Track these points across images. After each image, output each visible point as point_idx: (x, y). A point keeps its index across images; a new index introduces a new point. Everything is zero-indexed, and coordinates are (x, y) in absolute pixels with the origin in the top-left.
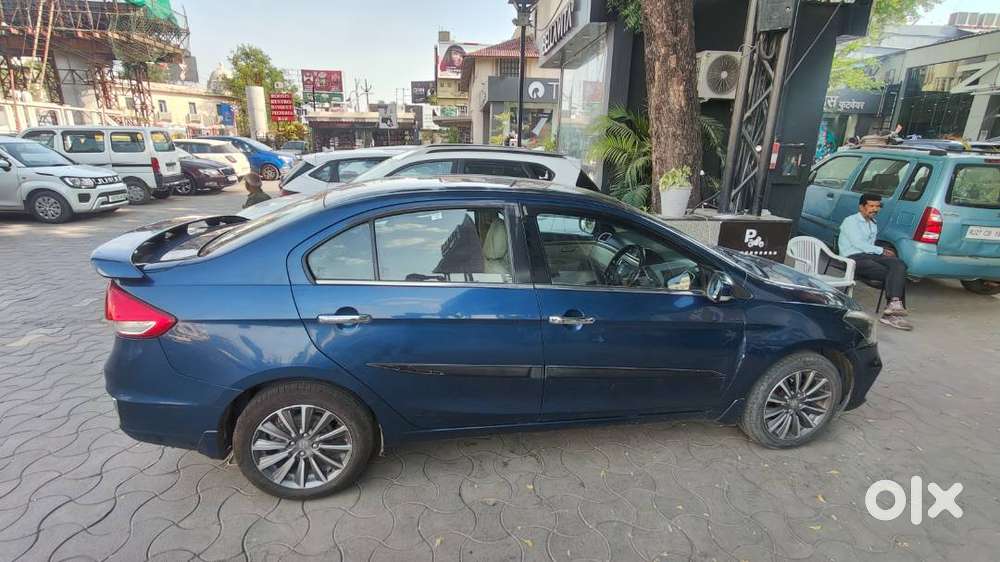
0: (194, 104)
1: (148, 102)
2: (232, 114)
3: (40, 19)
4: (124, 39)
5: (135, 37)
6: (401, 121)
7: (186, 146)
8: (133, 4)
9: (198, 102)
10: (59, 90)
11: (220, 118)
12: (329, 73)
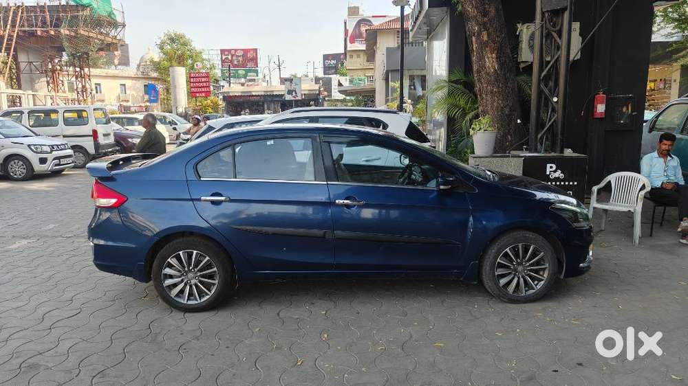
0: (124, 85)
1: (87, 86)
2: (157, 92)
3: (10, 22)
4: (73, 34)
5: (82, 32)
6: (306, 92)
7: (119, 121)
8: (82, 5)
9: (128, 83)
10: (18, 79)
11: (147, 97)
12: (246, 51)
